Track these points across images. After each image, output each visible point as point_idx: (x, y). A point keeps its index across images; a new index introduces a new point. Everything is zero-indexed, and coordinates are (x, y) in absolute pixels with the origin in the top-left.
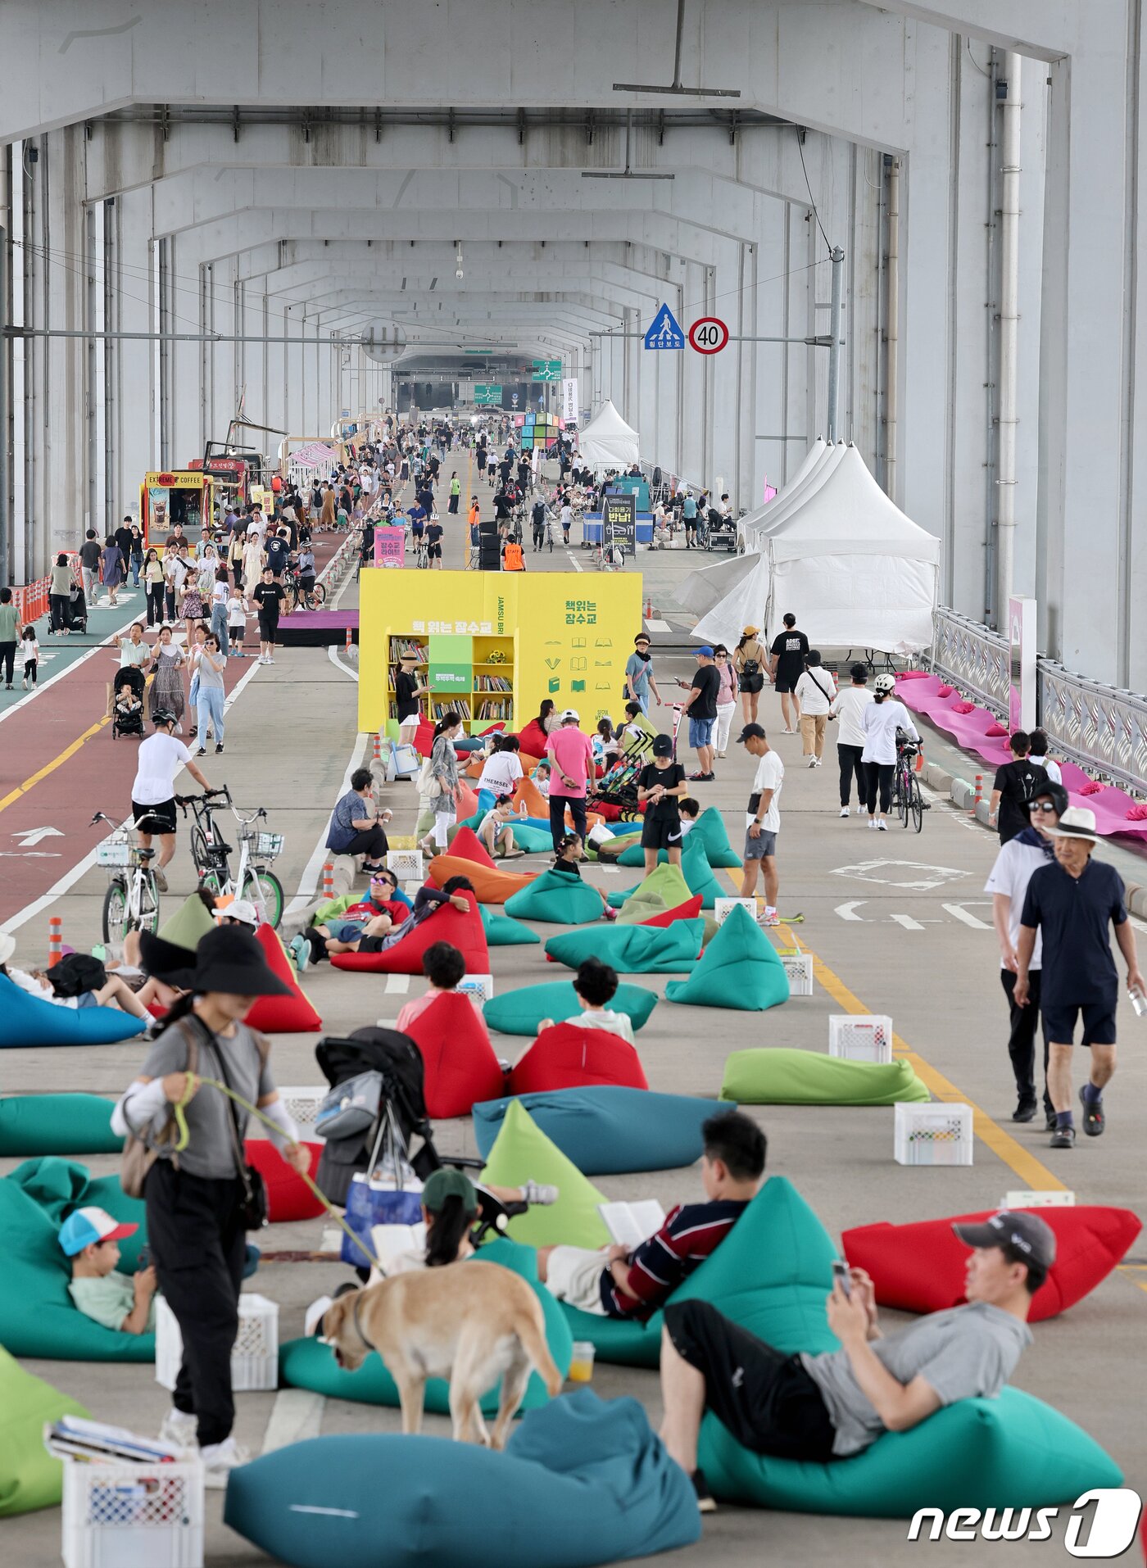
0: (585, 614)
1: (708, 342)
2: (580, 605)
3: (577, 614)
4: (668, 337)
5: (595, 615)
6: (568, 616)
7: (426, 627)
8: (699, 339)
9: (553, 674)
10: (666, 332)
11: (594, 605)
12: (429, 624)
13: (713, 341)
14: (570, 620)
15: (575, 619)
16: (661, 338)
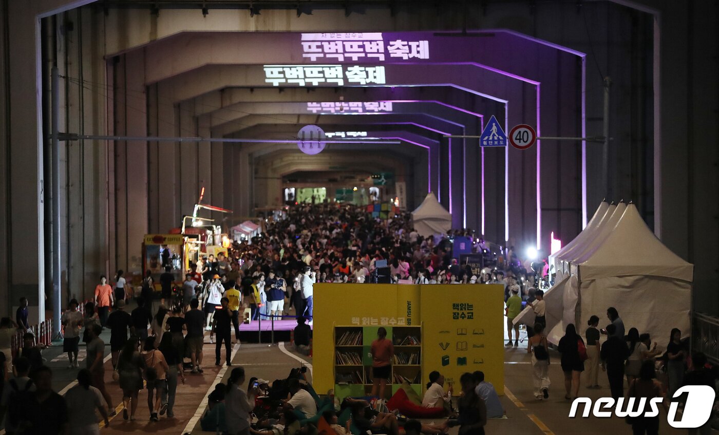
0: (466, 312)
1: (522, 141)
2: (463, 306)
3: (460, 312)
4: (496, 138)
5: (472, 313)
6: (454, 314)
7: (361, 322)
8: (516, 139)
9: (444, 353)
10: (494, 135)
11: (472, 306)
12: (363, 319)
13: (525, 140)
14: (456, 316)
15: (459, 316)
16: (491, 138)
